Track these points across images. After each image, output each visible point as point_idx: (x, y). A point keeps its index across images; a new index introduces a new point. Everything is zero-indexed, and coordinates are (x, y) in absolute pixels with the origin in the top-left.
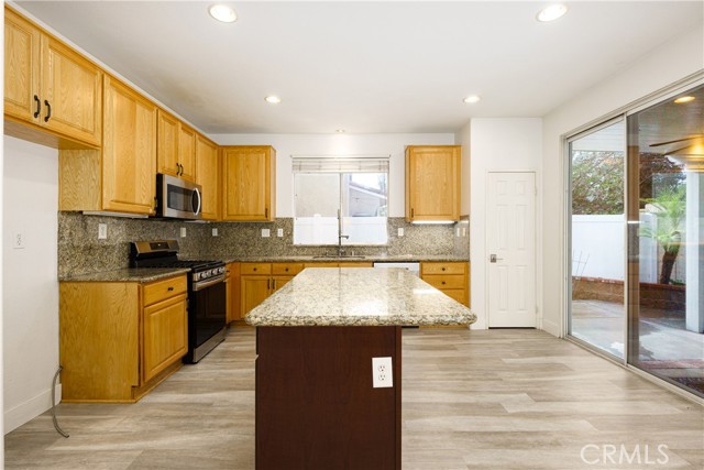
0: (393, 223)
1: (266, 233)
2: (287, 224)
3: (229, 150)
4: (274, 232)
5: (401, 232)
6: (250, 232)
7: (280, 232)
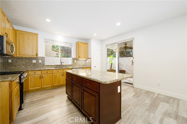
0: (74, 59)
1: (34, 61)
2: (43, 59)
3: (19, 32)
4: (37, 61)
5: (75, 61)
6: (27, 61)
7: (40, 61)
